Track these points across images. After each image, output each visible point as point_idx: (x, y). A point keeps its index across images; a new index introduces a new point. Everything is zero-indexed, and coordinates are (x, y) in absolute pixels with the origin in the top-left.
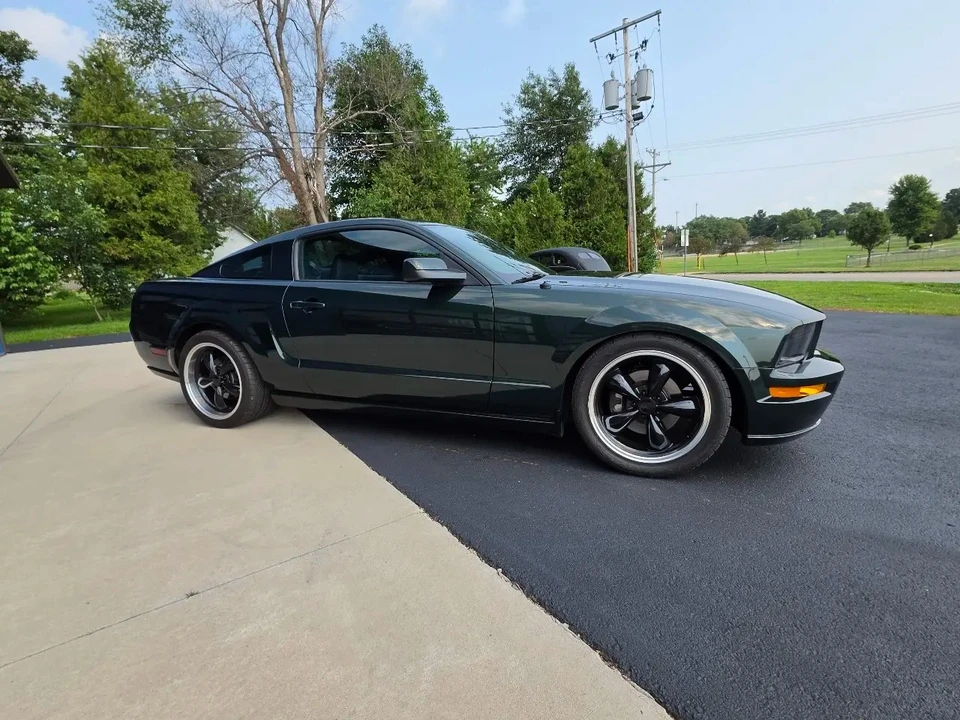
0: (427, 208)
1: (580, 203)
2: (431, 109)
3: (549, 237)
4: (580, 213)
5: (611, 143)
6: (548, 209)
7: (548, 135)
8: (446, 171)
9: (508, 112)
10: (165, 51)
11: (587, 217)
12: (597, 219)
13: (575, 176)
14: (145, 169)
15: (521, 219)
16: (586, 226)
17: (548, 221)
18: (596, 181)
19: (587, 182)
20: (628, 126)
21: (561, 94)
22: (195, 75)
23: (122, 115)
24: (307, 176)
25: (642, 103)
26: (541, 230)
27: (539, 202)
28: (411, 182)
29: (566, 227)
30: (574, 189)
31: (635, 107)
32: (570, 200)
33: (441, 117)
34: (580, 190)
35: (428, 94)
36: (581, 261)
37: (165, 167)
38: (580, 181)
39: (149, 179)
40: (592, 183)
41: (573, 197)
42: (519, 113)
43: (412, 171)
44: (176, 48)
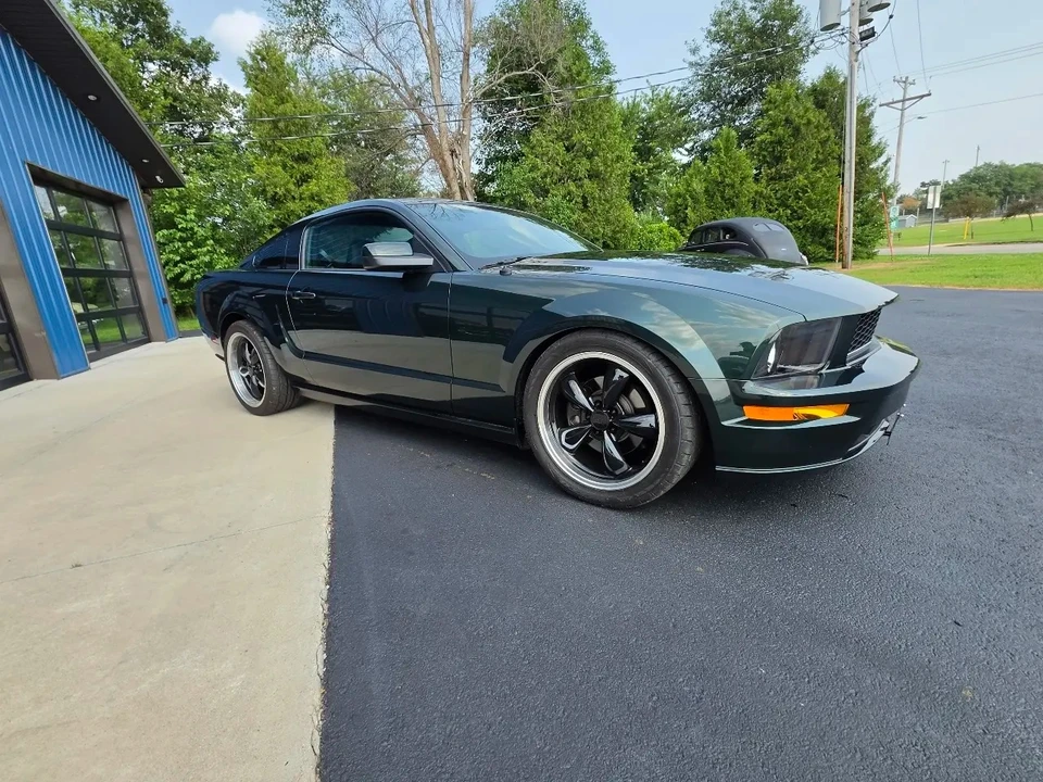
0: (580, 179)
1: (779, 159)
2: (594, 60)
3: (733, 206)
4: (777, 172)
5: (830, 76)
6: (733, 171)
7: (740, 73)
8: (604, 135)
9: (694, 51)
10: (324, 33)
11: (787, 177)
12: (800, 179)
13: (774, 125)
14: (302, 158)
15: (698, 186)
16: (785, 188)
17: (733, 186)
18: (803, 129)
19: (790, 131)
20: (851, 49)
21: (766, 17)
22: (351, 55)
23: (281, 107)
24: (453, 152)
25: (874, 15)
26: (723, 197)
27: (722, 163)
28: (562, 150)
29: (756, 192)
30: (771, 143)
31: (863, 22)
32: (764, 156)
33: (606, 69)
34: (779, 142)
35: (590, 42)
36: (755, 235)
37: (320, 155)
38: (780, 130)
39: (305, 168)
40: (797, 130)
41: (769, 152)
42: (709, 50)
43: (564, 137)
44: (334, 30)
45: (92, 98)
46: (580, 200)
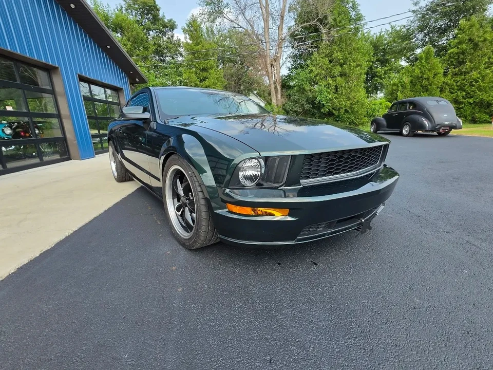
0: (335, 77)
1: (462, 63)
2: (353, 14)
3: (427, 90)
4: (460, 70)
6: (430, 70)
7: (445, 15)
8: (350, 53)
9: (416, 4)
10: (222, 13)
11: (466, 73)
12: (475, 74)
13: (460, 43)
15: (406, 79)
16: (464, 80)
17: (428, 79)
18: (480, 44)
19: (471, 46)
22: (232, 21)
23: (196, 47)
24: (272, 65)
26: (421, 86)
27: (423, 66)
29: (444, 83)
30: (457, 53)
32: (452, 62)
33: (359, 18)
34: (463, 53)
35: (350, 5)
37: (211, 68)
38: (464, 46)
39: (205, 74)
41: (456, 59)
43: (329, 55)
44: (226, 11)
45: (108, 47)
46: (333, 87)
